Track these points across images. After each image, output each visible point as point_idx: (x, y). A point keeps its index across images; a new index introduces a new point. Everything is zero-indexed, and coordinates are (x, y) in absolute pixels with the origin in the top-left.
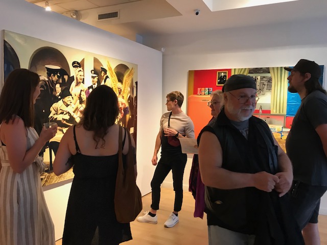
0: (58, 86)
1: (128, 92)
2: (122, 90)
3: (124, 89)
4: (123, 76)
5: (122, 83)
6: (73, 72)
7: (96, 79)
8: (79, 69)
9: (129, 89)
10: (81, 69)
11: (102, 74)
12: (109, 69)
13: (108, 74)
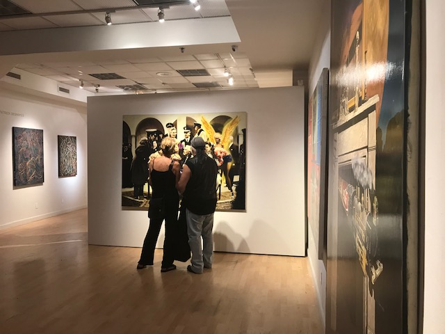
0: (155, 142)
2: (222, 140)
3: (224, 139)
4: (222, 126)
5: (221, 133)
6: (167, 131)
7: (189, 134)
8: (172, 128)
10: (174, 128)
11: (196, 129)
13: (202, 127)
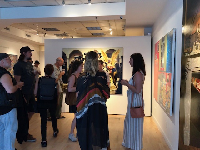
1: (115, 61)
6: (84, 56)
9: (116, 60)
11: (99, 55)
12: (102, 53)
